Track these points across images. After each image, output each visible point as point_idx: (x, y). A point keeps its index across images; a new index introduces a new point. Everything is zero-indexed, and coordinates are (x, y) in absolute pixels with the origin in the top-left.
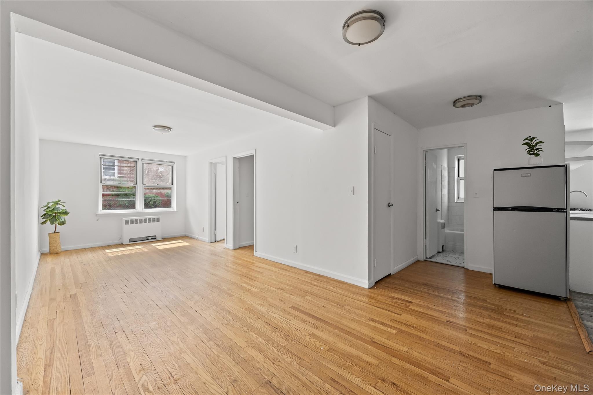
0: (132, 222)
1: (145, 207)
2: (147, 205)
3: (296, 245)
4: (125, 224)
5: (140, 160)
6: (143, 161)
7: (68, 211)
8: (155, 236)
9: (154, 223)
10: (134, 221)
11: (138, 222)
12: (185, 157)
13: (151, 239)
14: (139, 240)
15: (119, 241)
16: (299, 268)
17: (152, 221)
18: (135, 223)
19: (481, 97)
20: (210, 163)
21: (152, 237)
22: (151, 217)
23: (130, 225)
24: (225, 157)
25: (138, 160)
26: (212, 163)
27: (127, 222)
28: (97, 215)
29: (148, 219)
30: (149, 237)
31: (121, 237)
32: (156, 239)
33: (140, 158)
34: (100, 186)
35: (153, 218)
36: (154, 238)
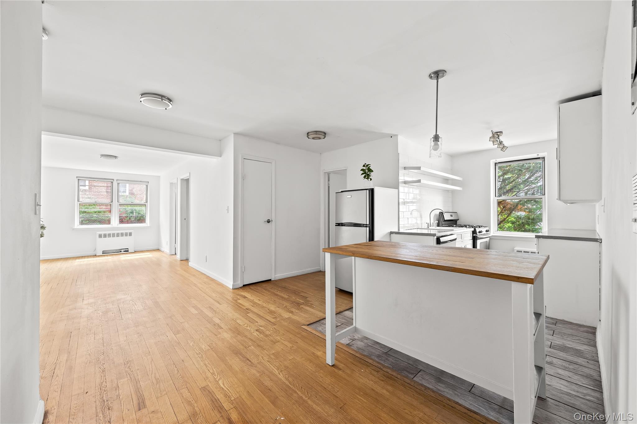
0: (105, 236)
1: (119, 223)
2: (122, 221)
3: (206, 255)
4: (98, 237)
5: (115, 180)
6: (118, 181)
7: (45, 226)
8: (128, 249)
9: (126, 237)
10: (107, 235)
11: (111, 236)
12: (159, 177)
13: (124, 251)
14: (111, 252)
15: (93, 253)
16: (207, 275)
17: (124, 235)
18: (108, 237)
19: (325, 133)
20: (171, 183)
21: (125, 250)
22: (124, 232)
23: (103, 239)
24: (176, 179)
25: (113, 181)
26: (172, 183)
27: (100, 236)
28: (73, 229)
29: (121, 233)
30: (122, 249)
31: (95, 250)
32: (128, 251)
33: (115, 179)
34: (77, 204)
35: (125, 233)
36: (127, 251)
